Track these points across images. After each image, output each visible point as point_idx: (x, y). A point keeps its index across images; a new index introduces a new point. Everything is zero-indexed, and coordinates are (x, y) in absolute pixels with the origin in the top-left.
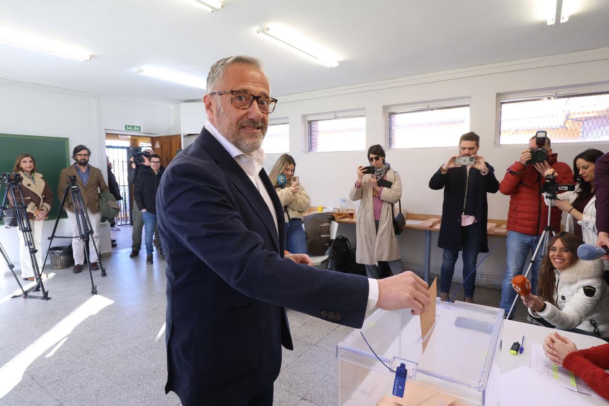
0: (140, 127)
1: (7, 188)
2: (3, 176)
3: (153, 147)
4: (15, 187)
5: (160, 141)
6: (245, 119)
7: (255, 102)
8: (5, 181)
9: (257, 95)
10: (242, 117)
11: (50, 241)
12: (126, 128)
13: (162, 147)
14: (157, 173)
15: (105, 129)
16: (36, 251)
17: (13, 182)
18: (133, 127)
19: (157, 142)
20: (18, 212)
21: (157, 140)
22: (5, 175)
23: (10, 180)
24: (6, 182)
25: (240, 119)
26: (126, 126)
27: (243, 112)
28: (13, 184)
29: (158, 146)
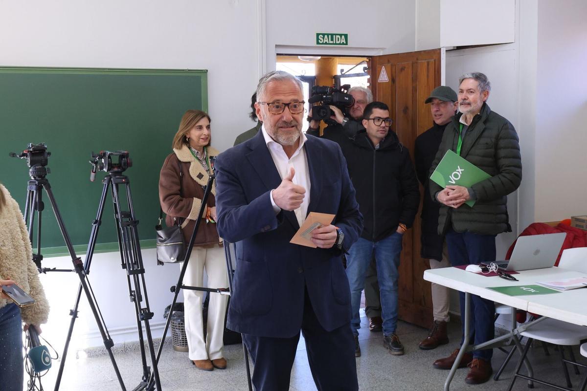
0: (346, 36)
1: (105, 183)
2: (101, 158)
3: (373, 82)
4: (119, 181)
5: (389, 65)
6: (280, 122)
7: (287, 108)
8: (102, 168)
9: (288, 102)
10: (278, 121)
11: (174, 294)
12: (318, 39)
13: (393, 80)
14: (377, 146)
15: (277, 46)
16: (151, 315)
17: (116, 169)
18: (332, 35)
19: (383, 69)
20: (122, 232)
21: (382, 64)
22: (103, 156)
23: (111, 166)
24: (105, 170)
25: (277, 123)
26: (318, 35)
27: (279, 116)
28: (116, 173)
29: (384, 77)
